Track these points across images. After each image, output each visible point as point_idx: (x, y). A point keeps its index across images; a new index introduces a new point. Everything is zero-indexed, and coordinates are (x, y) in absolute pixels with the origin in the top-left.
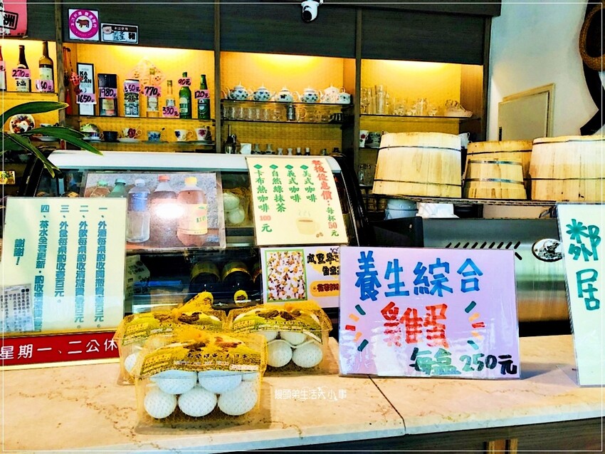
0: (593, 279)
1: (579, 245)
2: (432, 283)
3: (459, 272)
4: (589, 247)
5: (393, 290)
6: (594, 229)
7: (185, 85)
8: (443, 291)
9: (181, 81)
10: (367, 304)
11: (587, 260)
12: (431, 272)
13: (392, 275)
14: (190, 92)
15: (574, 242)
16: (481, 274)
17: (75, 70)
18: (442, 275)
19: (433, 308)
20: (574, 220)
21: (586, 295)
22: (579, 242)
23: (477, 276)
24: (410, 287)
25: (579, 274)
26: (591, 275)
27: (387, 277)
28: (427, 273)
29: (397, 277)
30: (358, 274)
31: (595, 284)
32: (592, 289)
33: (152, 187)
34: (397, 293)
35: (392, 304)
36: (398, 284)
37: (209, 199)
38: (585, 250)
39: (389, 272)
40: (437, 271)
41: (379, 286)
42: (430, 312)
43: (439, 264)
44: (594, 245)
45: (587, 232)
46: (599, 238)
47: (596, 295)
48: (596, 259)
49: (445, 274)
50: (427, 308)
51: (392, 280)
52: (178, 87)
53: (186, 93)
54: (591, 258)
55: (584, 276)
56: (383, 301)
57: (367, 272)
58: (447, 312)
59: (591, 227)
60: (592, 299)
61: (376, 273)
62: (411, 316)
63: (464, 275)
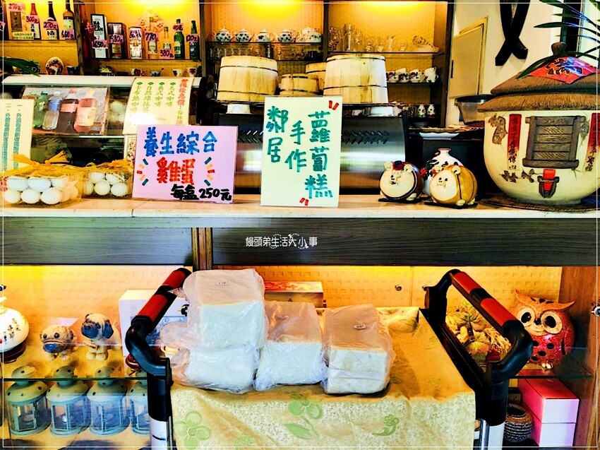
0: (279, 144)
1: (274, 123)
2: (188, 146)
3: (204, 140)
4: (280, 124)
5: (165, 150)
6: (285, 113)
7: (179, 31)
8: (194, 151)
9: (175, 27)
10: (149, 159)
11: (277, 132)
12: (188, 140)
13: (165, 142)
14: (183, 36)
15: (271, 121)
16: (216, 141)
17: (89, 19)
18: (194, 142)
19: (187, 161)
20: (273, 107)
21: (273, 153)
22: (274, 120)
23: (214, 142)
24: (175, 148)
25: (270, 140)
26: (278, 141)
27: (162, 143)
28: (185, 141)
29: (168, 142)
30: (146, 141)
31: (279, 147)
32: (277, 150)
33: (64, 96)
34: (167, 152)
35: (164, 158)
36: (168, 147)
37: (99, 104)
38: (277, 125)
39: (163, 139)
40: (192, 139)
41: (157, 148)
42: (185, 164)
43: (192, 134)
44: (283, 123)
45: (280, 114)
46: (287, 118)
47: (279, 153)
48: (283, 131)
49: (196, 142)
50: (184, 161)
51: (165, 145)
52: (173, 33)
53: (179, 37)
54: (280, 131)
55: (273, 142)
56: (158, 157)
57: (151, 140)
58: (195, 164)
59: (283, 111)
60: (276, 155)
61: (156, 140)
62: (174, 165)
63: (207, 142)
